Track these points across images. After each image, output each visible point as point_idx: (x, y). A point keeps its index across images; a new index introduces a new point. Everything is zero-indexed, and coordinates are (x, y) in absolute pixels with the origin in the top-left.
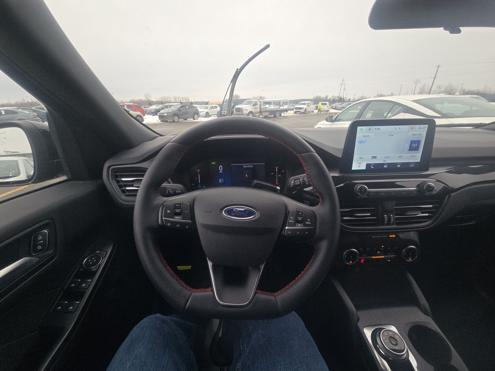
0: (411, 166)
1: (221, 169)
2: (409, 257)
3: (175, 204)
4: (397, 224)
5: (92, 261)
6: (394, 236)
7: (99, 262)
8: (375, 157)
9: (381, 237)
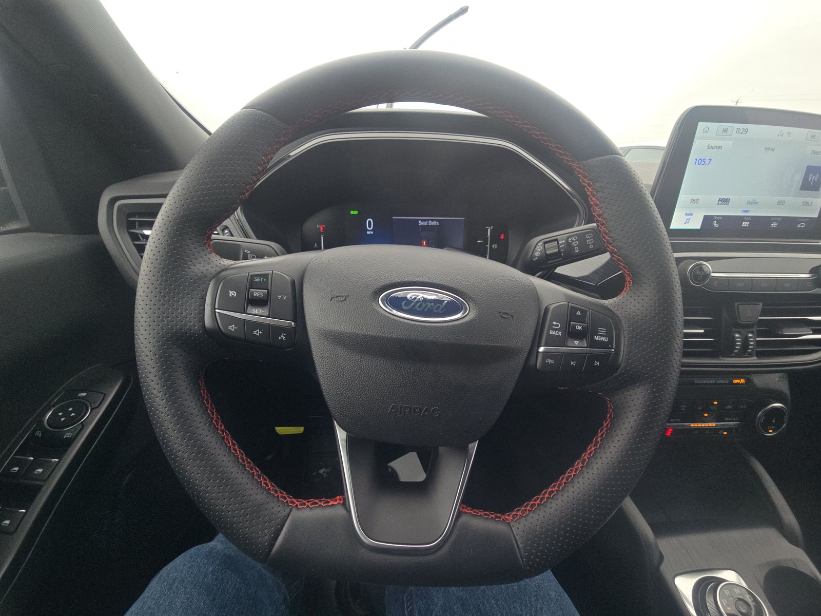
0: (799, 226)
1: (370, 227)
2: (769, 427)
3: (251, 276)
4: (760, 354)
5: (67, 414)
6: (743, 381)
7: (85, 416)
8: (725, 201)
9: (714, 382)
